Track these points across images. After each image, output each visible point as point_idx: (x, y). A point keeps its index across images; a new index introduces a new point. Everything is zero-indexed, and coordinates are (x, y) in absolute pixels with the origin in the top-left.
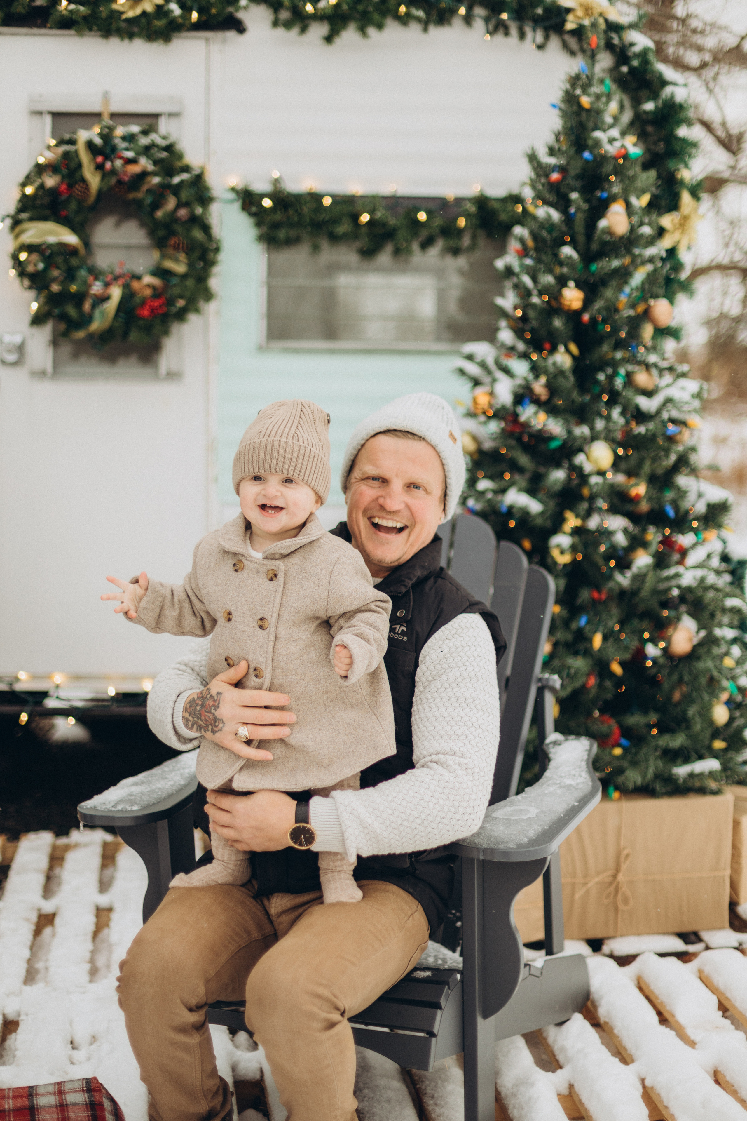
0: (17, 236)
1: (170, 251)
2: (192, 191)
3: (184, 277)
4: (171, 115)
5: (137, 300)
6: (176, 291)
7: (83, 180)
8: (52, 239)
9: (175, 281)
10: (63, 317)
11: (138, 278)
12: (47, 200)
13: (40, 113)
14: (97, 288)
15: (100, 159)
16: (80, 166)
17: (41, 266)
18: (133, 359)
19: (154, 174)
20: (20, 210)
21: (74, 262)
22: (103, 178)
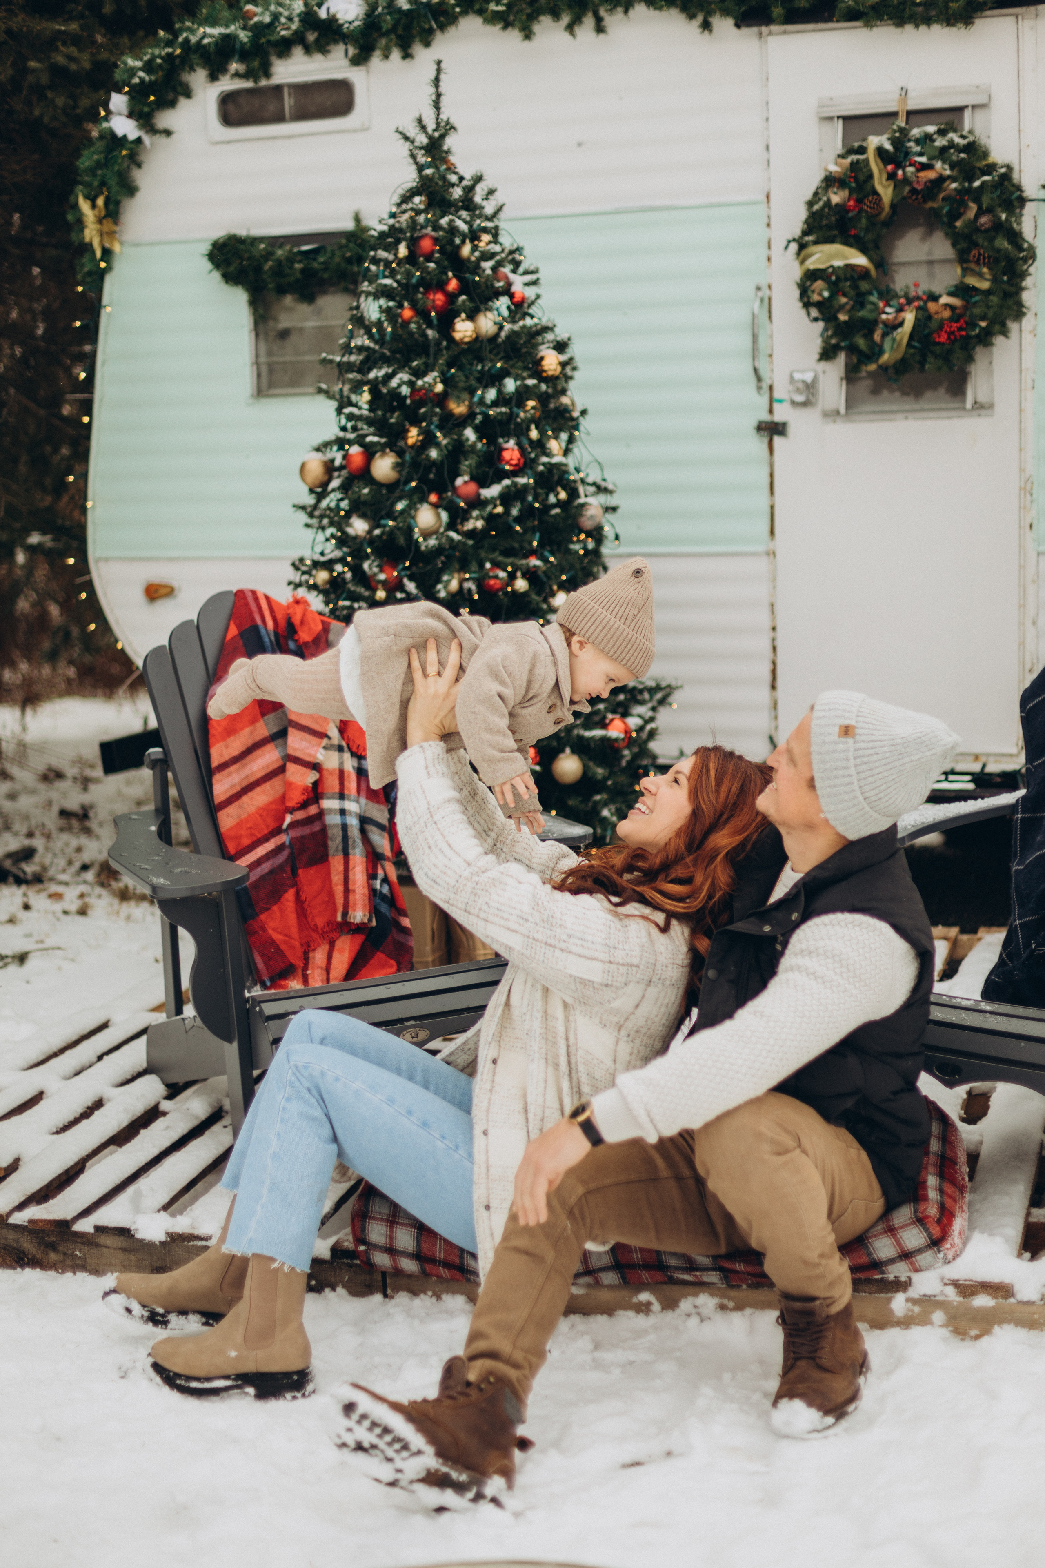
0: (802, 262)
1: (972, 266)
2: (995, 195)
3: (988, 293)
4: (973, 107)
5: (934, 325)
6: (977, 311)
7: (875, 193)
8: (838, 263)
9: (977, 298)
10: (852, 349)
11: (934, 298)
12: (833, 219)
13: (830, 119)
14: (889, 314)
15: (890, 167)
16: (871, 176)
17: (826, 294)
18: (942, 390)
19: (952, 179)
20: (805, 233)
21: (864, 286)
22: (895, 187)
